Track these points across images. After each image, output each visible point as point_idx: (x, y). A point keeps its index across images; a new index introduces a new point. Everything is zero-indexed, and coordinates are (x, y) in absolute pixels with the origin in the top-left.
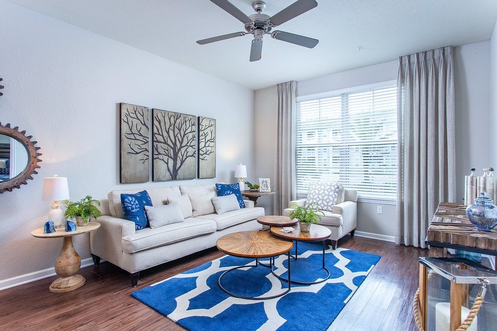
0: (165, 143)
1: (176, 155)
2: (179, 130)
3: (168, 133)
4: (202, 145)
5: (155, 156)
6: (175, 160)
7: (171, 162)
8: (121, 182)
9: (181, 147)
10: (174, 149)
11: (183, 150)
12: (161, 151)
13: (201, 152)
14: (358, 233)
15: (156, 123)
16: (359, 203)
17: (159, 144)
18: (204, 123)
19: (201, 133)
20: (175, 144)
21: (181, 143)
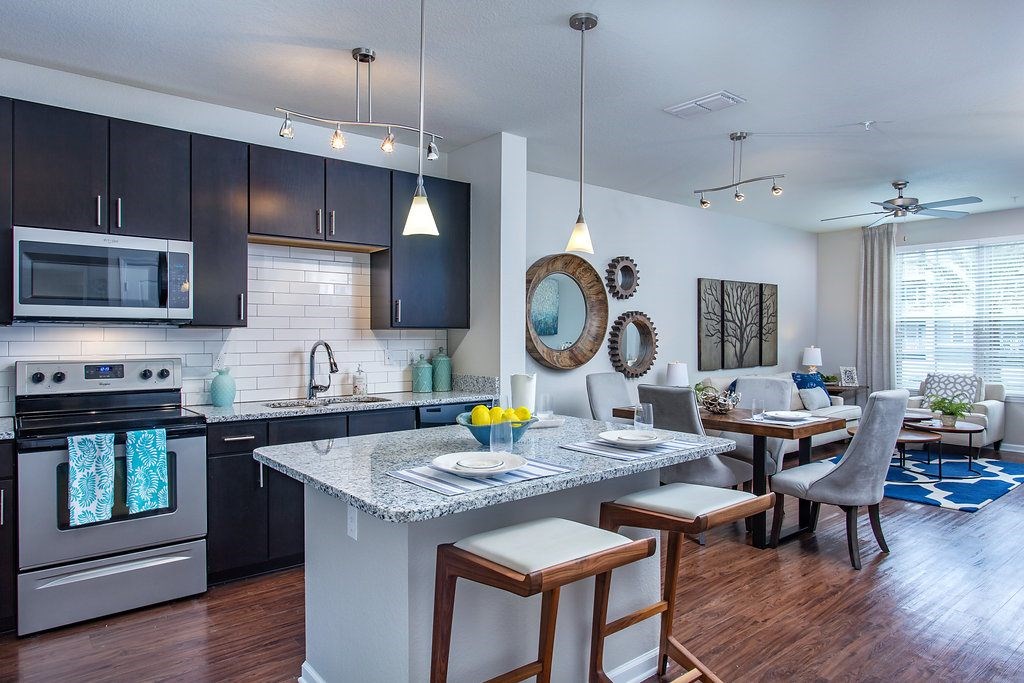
0: (734, 321)
1: (742, 335)
2: (745, 303)
3: (735, 308)
4: (765, 321)
5: (726, 338)
6: (741, 342)
7: (738, 344)
8: (700, 369)
9: (747, 326)
10: (740, 329)
11: (748, 329)
12: (730, 331)
13: (764, 331)
14: (1007, 447)
15: (726, 297)
16: (1006, 403)
17: (728, 323)
18: (766, 292)
19: (764, 305)
20: (741, 322)
21: (746, 320)
